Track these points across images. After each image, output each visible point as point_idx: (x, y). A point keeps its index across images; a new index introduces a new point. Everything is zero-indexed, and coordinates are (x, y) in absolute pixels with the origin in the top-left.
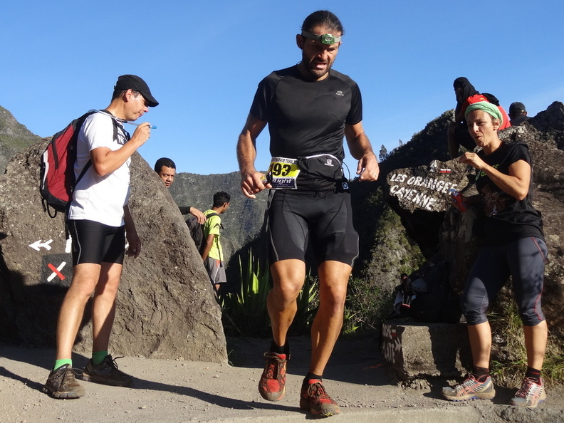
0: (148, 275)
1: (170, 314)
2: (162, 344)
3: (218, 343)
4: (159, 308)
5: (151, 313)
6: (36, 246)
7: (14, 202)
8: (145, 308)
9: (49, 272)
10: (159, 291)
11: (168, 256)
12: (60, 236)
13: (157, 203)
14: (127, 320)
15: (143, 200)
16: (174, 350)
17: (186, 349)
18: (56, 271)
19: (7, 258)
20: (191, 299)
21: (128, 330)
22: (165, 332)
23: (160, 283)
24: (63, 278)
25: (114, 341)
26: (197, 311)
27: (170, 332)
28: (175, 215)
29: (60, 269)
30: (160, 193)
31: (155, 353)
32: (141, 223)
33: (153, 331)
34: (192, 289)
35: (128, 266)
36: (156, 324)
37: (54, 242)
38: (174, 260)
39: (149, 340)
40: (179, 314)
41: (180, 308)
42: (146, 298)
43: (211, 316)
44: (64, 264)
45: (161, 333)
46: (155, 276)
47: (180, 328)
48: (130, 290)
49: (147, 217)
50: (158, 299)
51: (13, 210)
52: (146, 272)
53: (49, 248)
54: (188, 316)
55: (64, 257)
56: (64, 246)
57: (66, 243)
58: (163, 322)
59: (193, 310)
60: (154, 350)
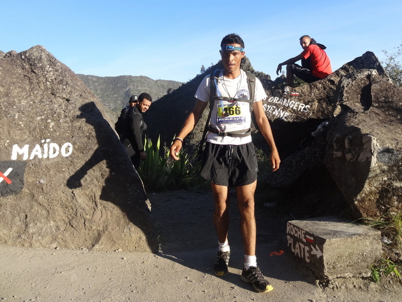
0: (88, 180)
1: (109, 212)
2: (102, 238)
4: (100, 207)
5: (92, 212)
8: (87, 208)
10: (99, 193)
12: (6, 145)
14: (70, 218)
15: (82, 115)
16: (114, 243)
17: (123, 242)
18: (4, 177)
21: (72, 226)
22: (106, 228)
23: (99, 186)
24: (9, 182)
25: (60, 236)
27: (110, 228)
29: (7, 173)
31: (97, 246)
32: (81, 135)
33: (94, 228)
34: (127, 191)
36: (97, 220)
37: (1, 150)
39: (91, 235)
42: (87, 198)
44: (10, 170)
45: (101, 229)
46: (95, 180)
47: (118, 224)
48: (72, 193)
49: (86, 129)
50: (98, 200)
55: (10, 163)
56: (9, 154)
57: (11, 151)
58: (103, 219)
59: (129, 209)
60: (96, 243)
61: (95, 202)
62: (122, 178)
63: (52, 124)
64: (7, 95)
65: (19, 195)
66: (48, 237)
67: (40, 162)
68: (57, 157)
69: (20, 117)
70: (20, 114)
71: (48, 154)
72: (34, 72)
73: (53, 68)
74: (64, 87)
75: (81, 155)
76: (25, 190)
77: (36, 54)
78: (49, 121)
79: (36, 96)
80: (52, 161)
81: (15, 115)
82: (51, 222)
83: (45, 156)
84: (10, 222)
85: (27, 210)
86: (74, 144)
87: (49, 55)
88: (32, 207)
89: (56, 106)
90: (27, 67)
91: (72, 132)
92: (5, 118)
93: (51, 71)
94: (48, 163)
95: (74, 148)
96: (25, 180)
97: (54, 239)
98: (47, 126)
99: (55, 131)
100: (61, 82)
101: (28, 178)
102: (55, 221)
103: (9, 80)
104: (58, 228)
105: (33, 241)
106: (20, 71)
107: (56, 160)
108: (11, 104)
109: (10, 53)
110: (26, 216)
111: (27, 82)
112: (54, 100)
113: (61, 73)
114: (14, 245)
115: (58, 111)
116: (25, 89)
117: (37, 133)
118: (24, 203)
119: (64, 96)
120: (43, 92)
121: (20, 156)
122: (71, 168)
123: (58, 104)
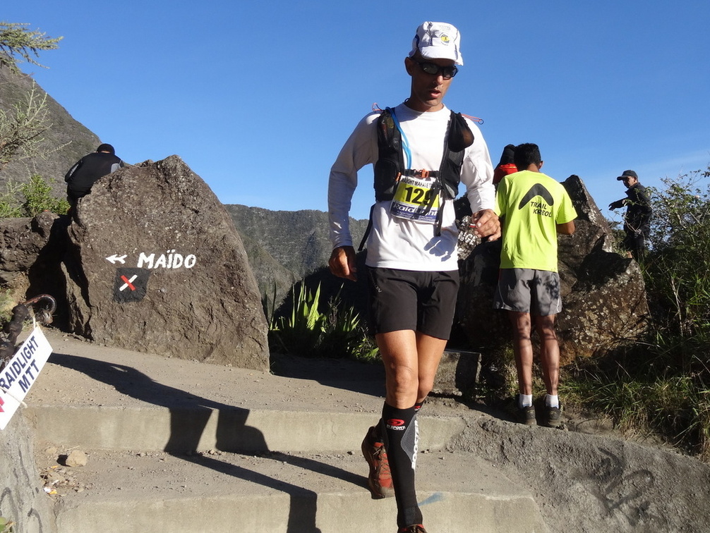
0: (207, 292)
1: (223, 327)
2: (214, 352)
3: (262, 355)
4: (215, 321)
5: (207, 325)
6: (112, 259)
7: (96, 220)
8: (203, 320)
9: (121, 283)
10: (216, 306)
11: (226, 277)
12: (134, 252)
13: (221, 231)
14: (186, 329)
15: (209, 227)
16: (225, 358)
17: (234, 357)
18: (128, 283)
19: (86, 267)
20: (242, 316)
21: (187, 338)
22: (219, 342)
23: (218, 300)
24: (133, 289)
25: (174, 346)
26: (247, 326)
27: (223, 342)
28: (235, 243)
29: (131, 280)
30: (224, 223)
31: (208, 359)
32: (206, 247)
33: (207, 340)
34: (244, 307)
35: (191, 283)
36: (211, 334)
37: (128, 257)
38: (231, 281)
39: (204, 348)
40: (231, 328)
41: (233, 322)
42: (205, 311)
43: (258, 331)
44: (135, 277)
45: (214, 343)
46: (214, 293)
47: (232, 339)
48: (191, 304)
49: (212, 242)
50: (214, 314)
51: (94, 227)
52: (206, 290)
53: (123, 262)
54: (239, 330)
55: (136, 271)
56: (136, 262)
57: (138, 259)
58: (217, 333)
59: (244, 325)
60: (207, 356)
61: (212, 316)
62: (241, 293)
63: (179, 235)
64: (140, 204)
65: (140, 303)
66: (162, 346)
67: (163, 271)
68: (180, 268)
69: (149, 226)
70: (150, 223)
71: (172, 265)
72: (168, 182)
74: (195, 198)
75: (203, 268)
76: (147, 298)
77: (171, 164)
78: (177, 232)
79: (166, 207)
80: (175, 271)
81: (145, 224)
82: (168, 332)
83: (169, 266)
84: (129, 328)
85: (146, 318)
86: (198, 256)
87: (183, 165)
88: (151, 316)
89: (185, 217)
90: (161, 176)
91: (198, 243)
92: (136, 226)
93: (184, 182)
94: (171, 273)
95: (197, 260)
96: (147, 287)
97: (169, 347)
98: (173, 237)
100: (192, 193)
101: (151, 286)
102: (171, 331)
103: (143, 188)
104: (173, 338)
105: (149, 348)
106: (154, 180)
107: (178, 271)
108: (142, 213)
109: (147, 162)
110: (145, 323)
111: (160, 192)
112: (184, 211)
113: (193, 184)
114: (131, 349)
115: (186, 222)
116: (158, 199)
117: (163, 244)
118: (145, 310)
119: (194, 207)
120: (174, 202)
121: (145, 264)
122: (192, 279)
123: (187, 216)
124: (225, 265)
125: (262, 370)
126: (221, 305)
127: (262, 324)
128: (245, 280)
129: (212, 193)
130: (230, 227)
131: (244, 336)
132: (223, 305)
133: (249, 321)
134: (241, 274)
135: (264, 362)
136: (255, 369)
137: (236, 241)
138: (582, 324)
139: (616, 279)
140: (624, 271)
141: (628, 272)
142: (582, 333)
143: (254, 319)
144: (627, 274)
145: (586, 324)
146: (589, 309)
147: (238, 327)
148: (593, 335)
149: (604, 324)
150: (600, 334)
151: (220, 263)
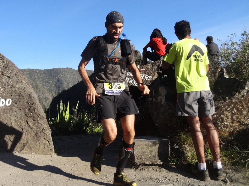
0: (19, 117)
1: (29, 134)
2: (26, 147)
3: (50, 146)
4: (24, 131)
10: (24, 124)
11: (27, 109)
14: (10, 136)
15: (16, 84)
16: (31, 150)
17: (36, 149)
20: (38, 127)
21: (11, 141)
22: (27, 142)
23: (24, 120)
26: (41, 132)
27: (29, 142)
30: (24, 81)
32: (16, 94)
33: (22, 141)
34: (38, 123)
35: (10, 113)
36: (23, 138)
38: (30, 110)
39: (20, 145)
40: (33, 134)
41: (33, 131)
42: (19, 127)
43: (47, 135)
45: (25, 142)
46: (22, 117)
47: (34, 140)
48: (11, 124)
49: (18, 92)
50: (23, 128)
54: (37, 135)
58: (26, 137)
59: (39, 132)
60: (22, 150)
61: (22, 129)
62: (36, 116)
63: (2, 89)
68: (4, 106)
73: (2, 61)
74: (8, 70)
75: (15, 105)
78: (0, 88)
86: (12, 99)
91: (11, 93)
95: (12, 101)
99: (3, 93)
100: (6, 68)
107: (3, 107)
112: (3, 77)
113: (6, 63)
115: (5, 83)
119: (8, 75)
122: (10, 111)
123: (5, 79)
124: (26, 103)
125: (51, 155)
126: (26, 123)
127: (48, 131)
128: (37, 109)
129: (16, 67)
130: (27, 83)
131: (40, 138)
132: (27, 123)
133: (42, 130)
134: (35, 106)
135: (51, 150)
136: (47, 154)
137: (30, 90)
138: (222, 118)
139: (240, 93)
140: (244, 88)
141: (246, 88)
142: (223, 124)
143: (44, 129)
144: (246, 89)
145: (225, 118)
146: (226, 110)
147: (36, 133)
148: (228, 124)
149: (234, 117)
150: (232, 123)
151: (24, 102)
